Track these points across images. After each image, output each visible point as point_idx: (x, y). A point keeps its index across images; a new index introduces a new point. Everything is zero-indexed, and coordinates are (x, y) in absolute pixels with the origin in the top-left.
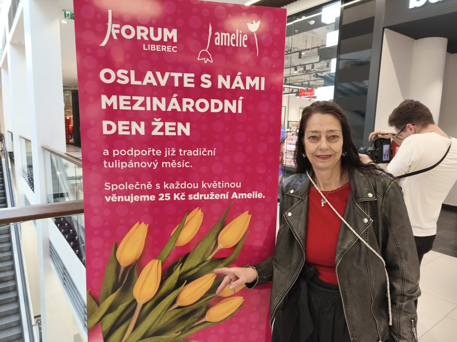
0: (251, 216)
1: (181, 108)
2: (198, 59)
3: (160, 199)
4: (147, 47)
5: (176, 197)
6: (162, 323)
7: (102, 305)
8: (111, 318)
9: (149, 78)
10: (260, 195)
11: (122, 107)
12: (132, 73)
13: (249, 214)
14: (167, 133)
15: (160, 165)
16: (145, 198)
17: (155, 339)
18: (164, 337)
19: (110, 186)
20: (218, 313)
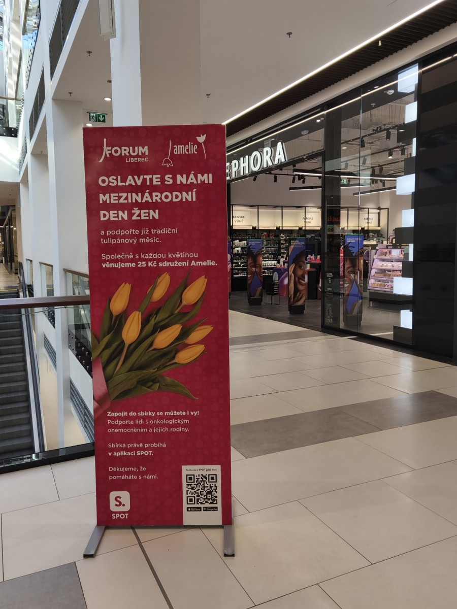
0: (207, 279)
1: (152, 200)
2: (163, 165)
3: (139, 266)
4: (128, 160)
5: (150, 264)
7: (101, 343)
8: (107, 353)
9: (130, 181)
10: (213, 263)
11: (113, 202)
15: (138, 241)
16: (128, 265)
17: (138, 372)
18: (144, 371)
19: (106, 256)
20: (185, 356)
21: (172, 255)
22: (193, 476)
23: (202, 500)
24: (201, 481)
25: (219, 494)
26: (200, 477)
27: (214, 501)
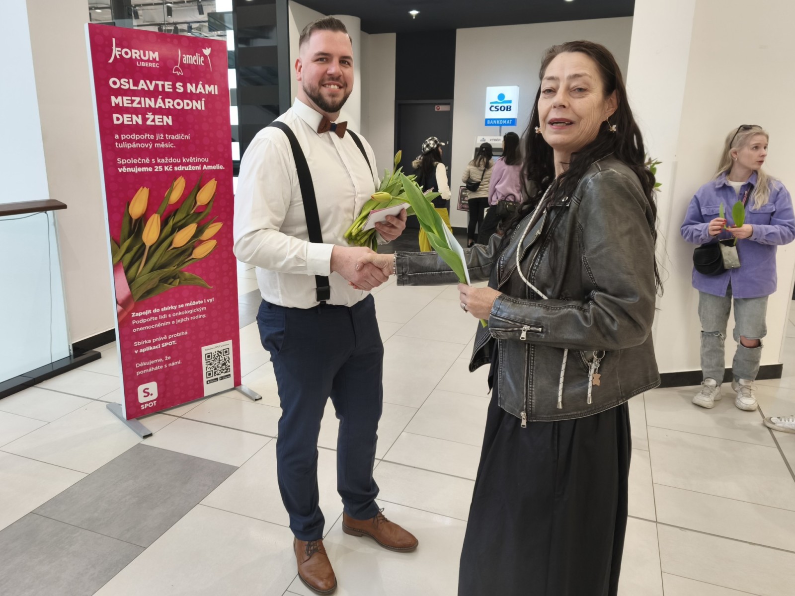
0: (216, 182)
1: (165, 105)
2: (173, 72)
3: (156, 170)
4: (139, 64)
5: (166, 168)
6: (163, 260)
7: (122, 247)
8: (128, 257)
9: (142, 85)
10: (221, 167)
11: (126, 105)
12: (131, 81)
13: (215, 180)
14: (157, 123)
15: (153, 146)
16: (145, 169)
17: (159, 271)
18: (166, 270)
19: (121, 160)
20: (201, 252)
21: (186, 160)
22: (210, 354)
23: (218, 371)
24: (217, 356)
25: (231, 364)
26: (216, 354)
27: (227, 370)
